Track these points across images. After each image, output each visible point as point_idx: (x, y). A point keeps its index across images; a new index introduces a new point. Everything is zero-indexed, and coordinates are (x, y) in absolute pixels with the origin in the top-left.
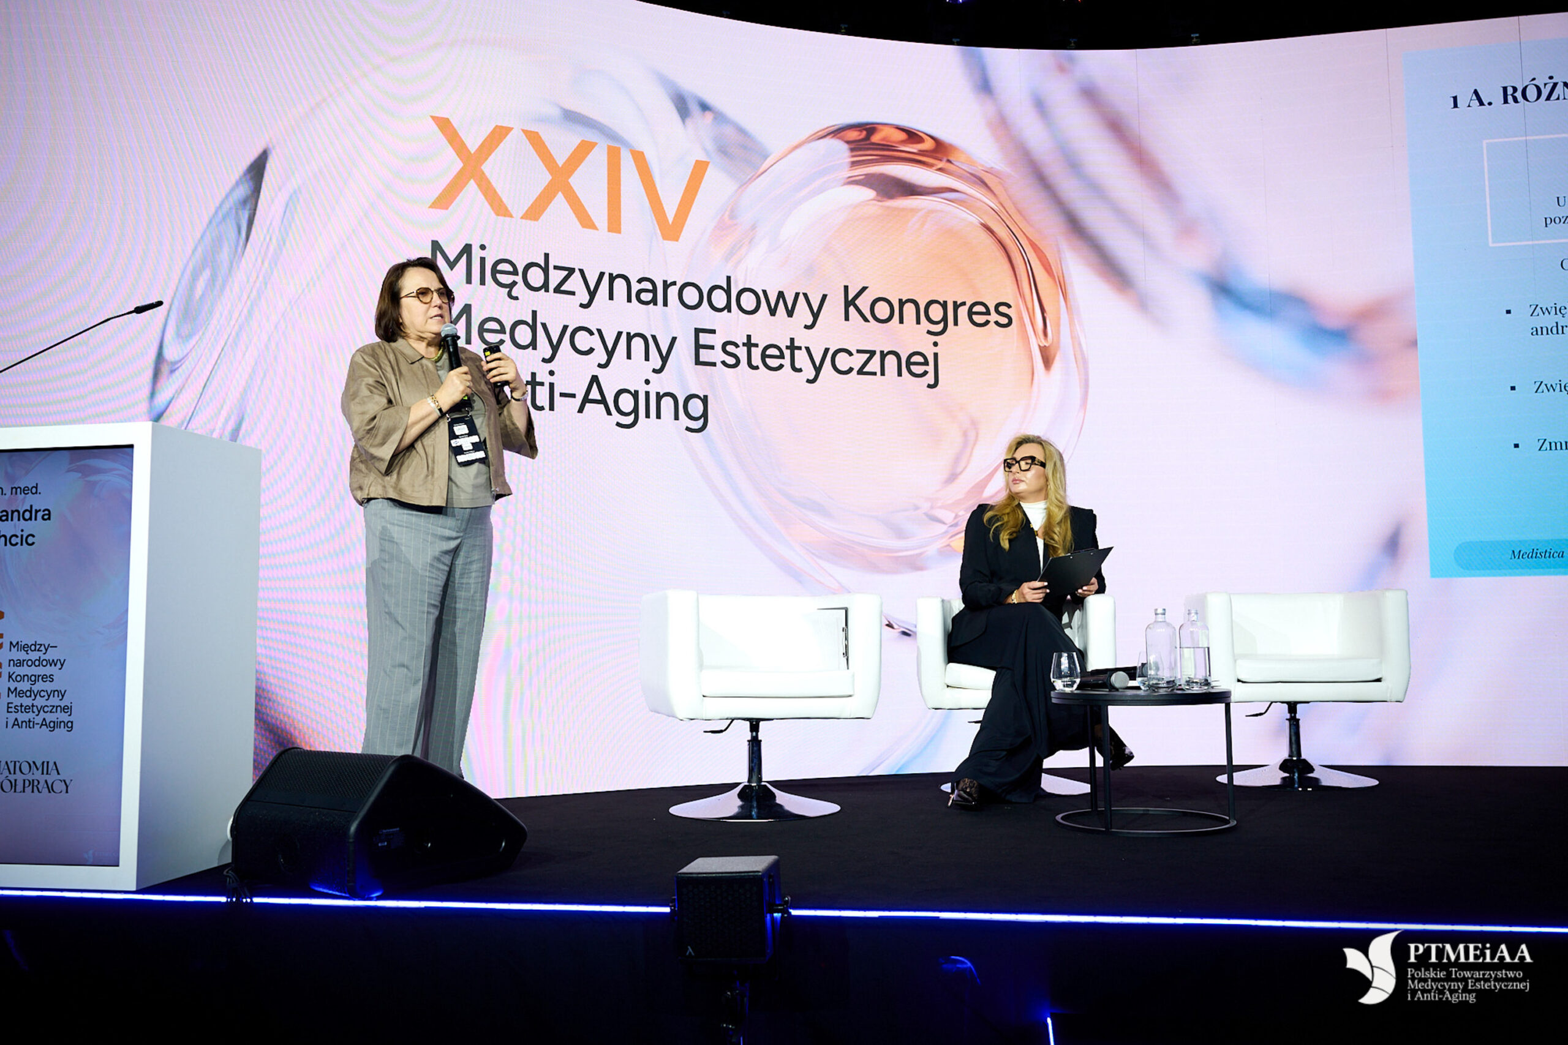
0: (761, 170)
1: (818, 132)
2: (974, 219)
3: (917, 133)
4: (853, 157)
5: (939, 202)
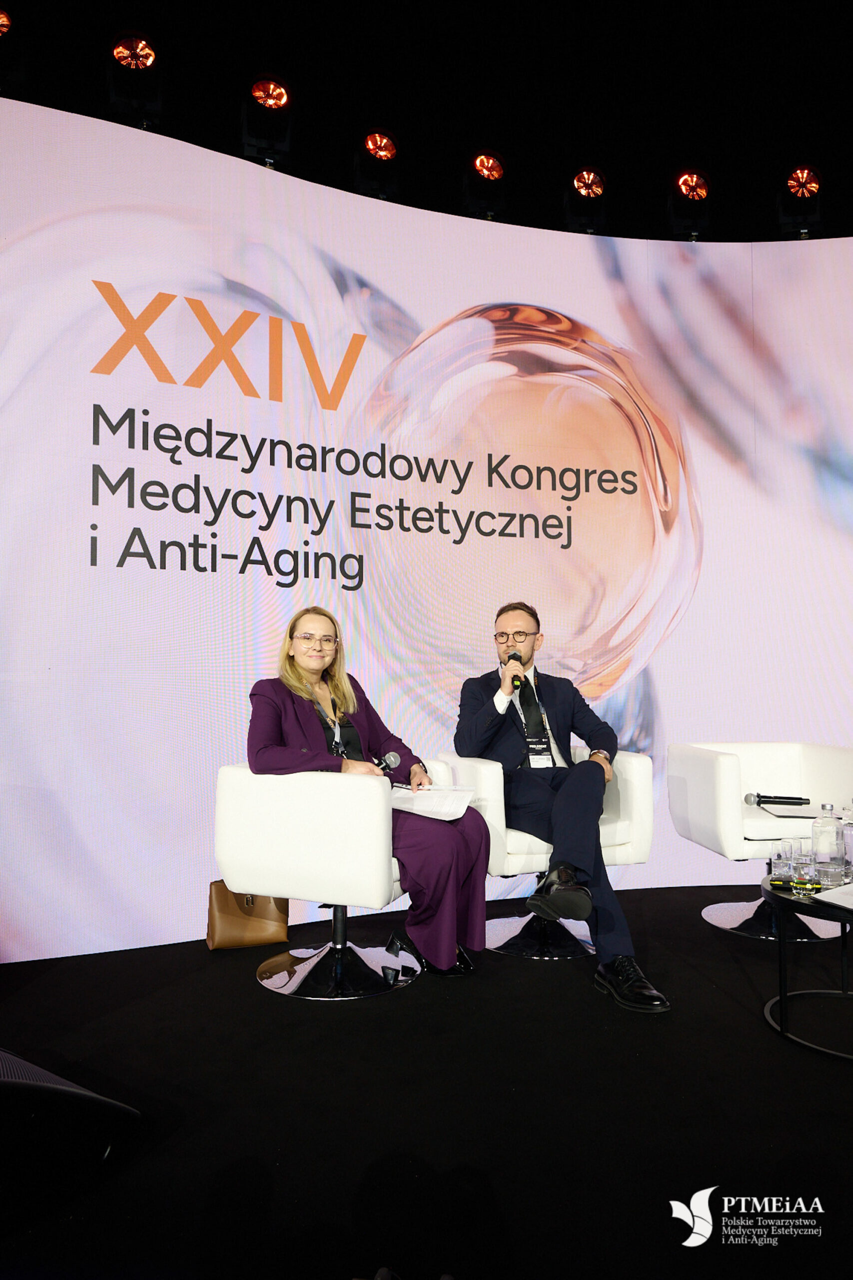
0: (414, 345)
1: (466, 311)
2: (603, 395)
3: (555, 314)
4: (498, 335)
5: (577, 379)
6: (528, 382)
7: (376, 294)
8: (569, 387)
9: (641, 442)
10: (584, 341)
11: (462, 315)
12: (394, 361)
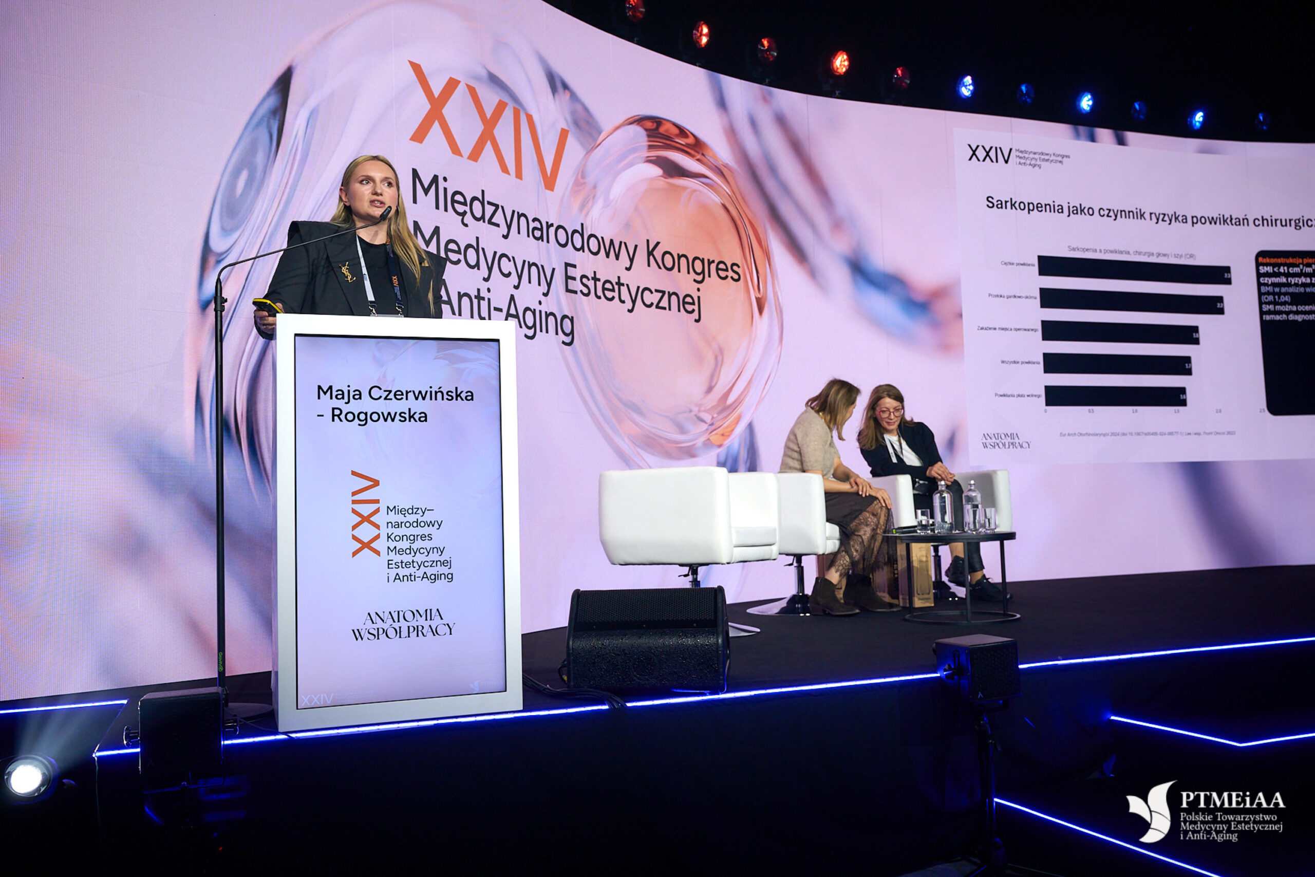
0: (598, 142)
1: (629, 119)
2: (717, 199)
3: (685, 130)
4: (649, 141)
5: (698, 184)
6: (668, 183)
7: (574, 97)
8: (695, 191)
9: (742, 240)
10: (703, 155)
11: (626, 122)
12: (587, 153)
